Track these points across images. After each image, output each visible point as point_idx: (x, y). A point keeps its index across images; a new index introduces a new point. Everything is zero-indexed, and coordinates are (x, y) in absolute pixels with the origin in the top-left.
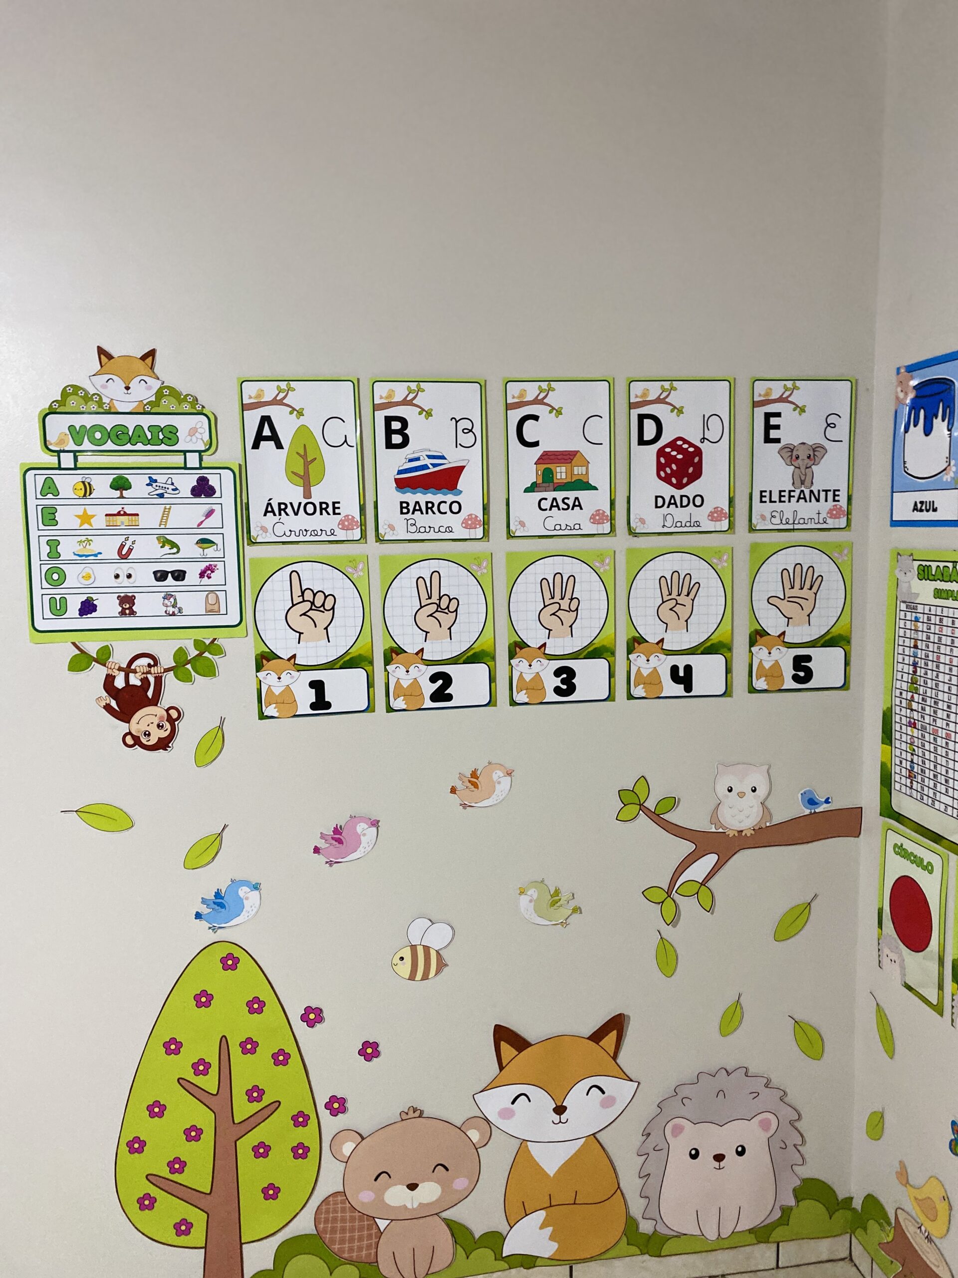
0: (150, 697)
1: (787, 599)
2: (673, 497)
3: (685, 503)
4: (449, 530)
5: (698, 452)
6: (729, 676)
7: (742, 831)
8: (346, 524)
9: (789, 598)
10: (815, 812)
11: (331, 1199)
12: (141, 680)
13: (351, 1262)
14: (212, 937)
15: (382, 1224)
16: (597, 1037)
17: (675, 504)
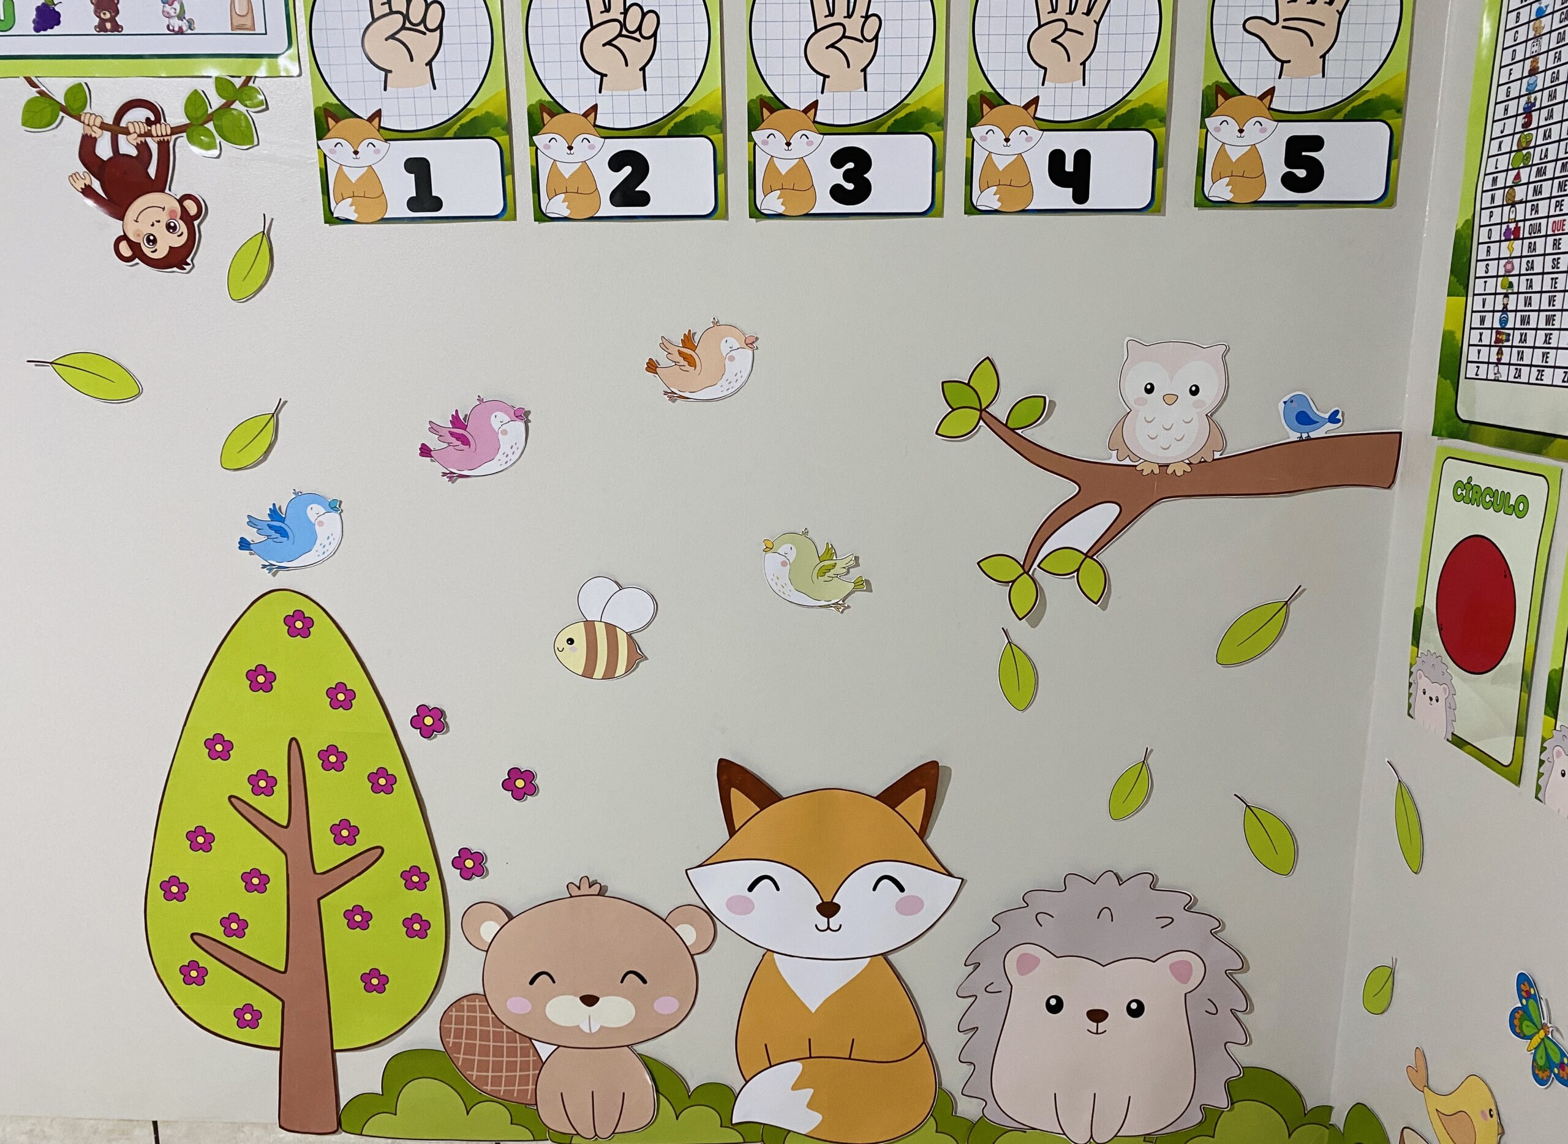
0: (153, 177)
1: (1281, 23)
6: (1159, 171)
7: (1167, 466)
9: (1285, 20)
10: (1309, 439)
11: (465, 1003)
12: (138, 147)
13: (495, 1098)
14: (270, 582)
15: (544, 1050)
16: (893, 796)
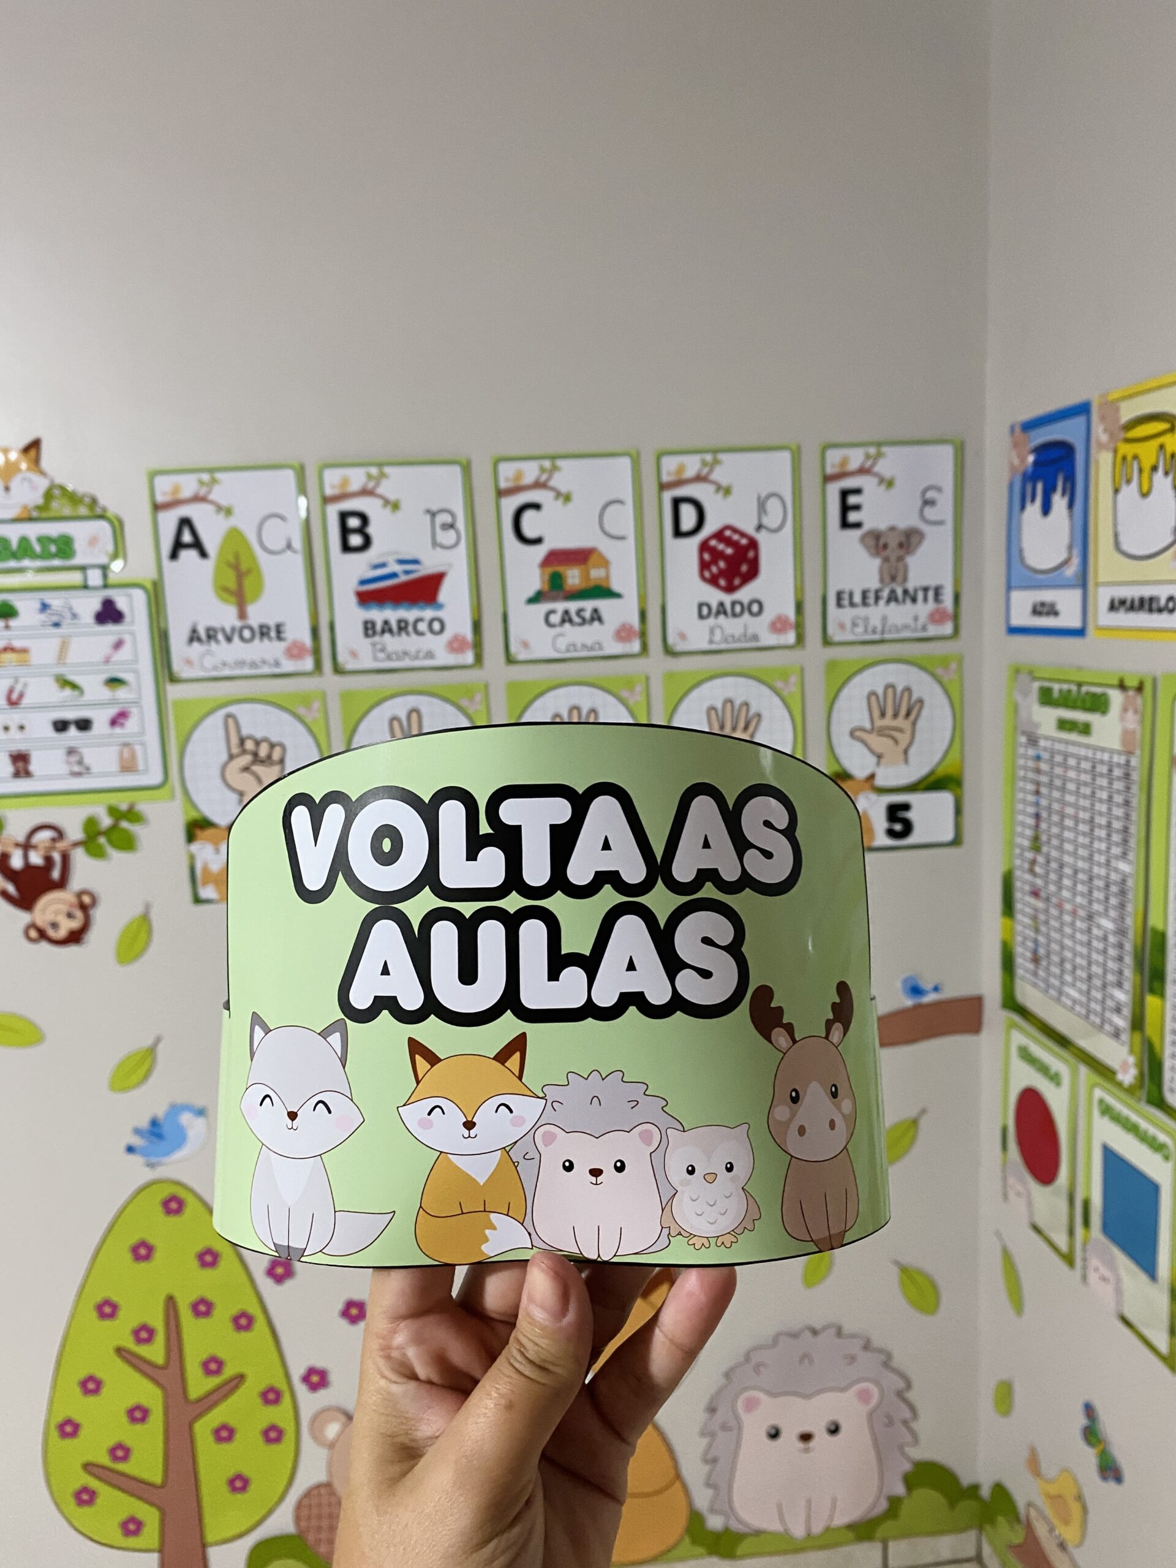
0: (56, 879)
1: (876, 732)
2: (721, 604)
3: (738, 609)
4: (430, 655)
5: (753, 544)
8: (296, 651)
9: (879, 729)
10: (920, 1004)
11: (314, 1492)
12: (44, 858)
17: (725, 613)
